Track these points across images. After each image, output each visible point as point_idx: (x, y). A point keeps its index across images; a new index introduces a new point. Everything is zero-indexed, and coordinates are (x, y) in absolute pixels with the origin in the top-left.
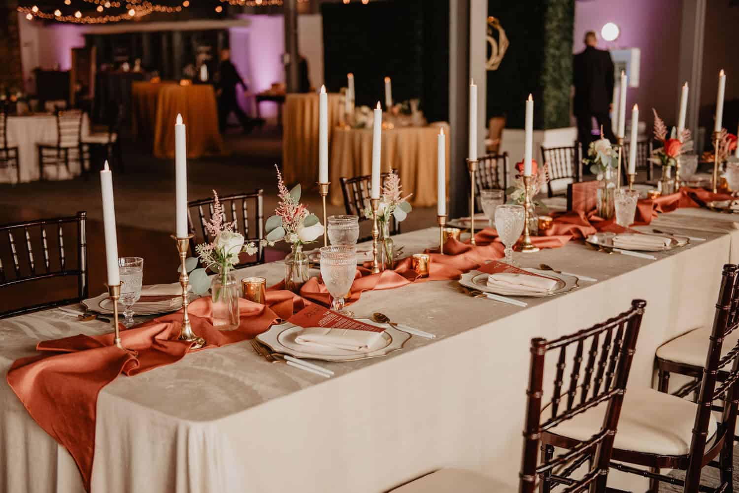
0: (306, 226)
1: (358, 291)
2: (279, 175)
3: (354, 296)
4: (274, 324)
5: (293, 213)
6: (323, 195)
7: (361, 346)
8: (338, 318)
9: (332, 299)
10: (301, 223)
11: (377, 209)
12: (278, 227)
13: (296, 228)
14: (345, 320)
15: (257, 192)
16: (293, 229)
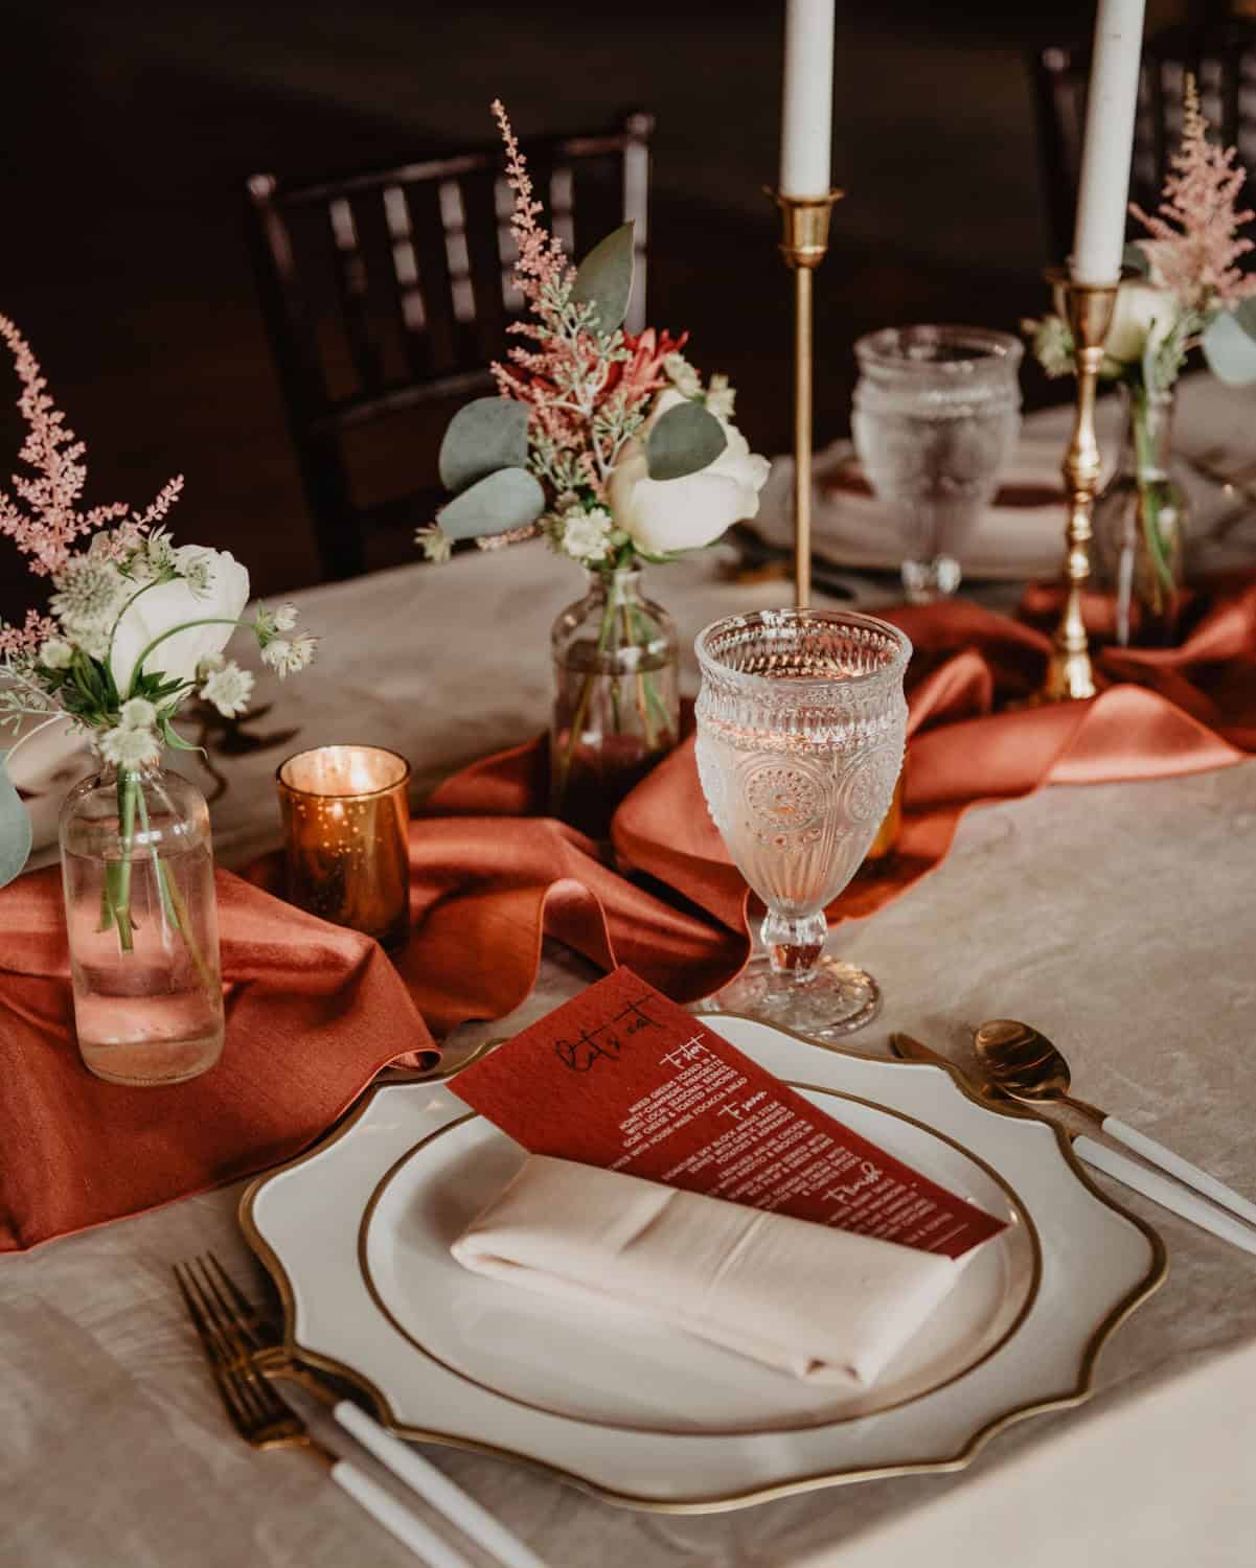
0: (662, 469)
1: (953, 802)
2: (511, 169)
3: (919, 836)
4: (390, 1076)
5: (593, 389)
6: (799, 265)
7: (821, 1357)
8: (743, 1095)
9: (758, 910)
10: (634, 446)
11: (1102, 338)
12: (503, 467)
13: (606, 470)
14: (777, 1113)
15: (618, 128)
16: (591, 479)
